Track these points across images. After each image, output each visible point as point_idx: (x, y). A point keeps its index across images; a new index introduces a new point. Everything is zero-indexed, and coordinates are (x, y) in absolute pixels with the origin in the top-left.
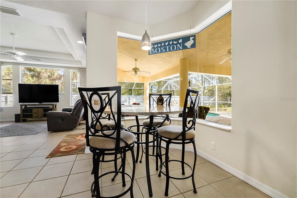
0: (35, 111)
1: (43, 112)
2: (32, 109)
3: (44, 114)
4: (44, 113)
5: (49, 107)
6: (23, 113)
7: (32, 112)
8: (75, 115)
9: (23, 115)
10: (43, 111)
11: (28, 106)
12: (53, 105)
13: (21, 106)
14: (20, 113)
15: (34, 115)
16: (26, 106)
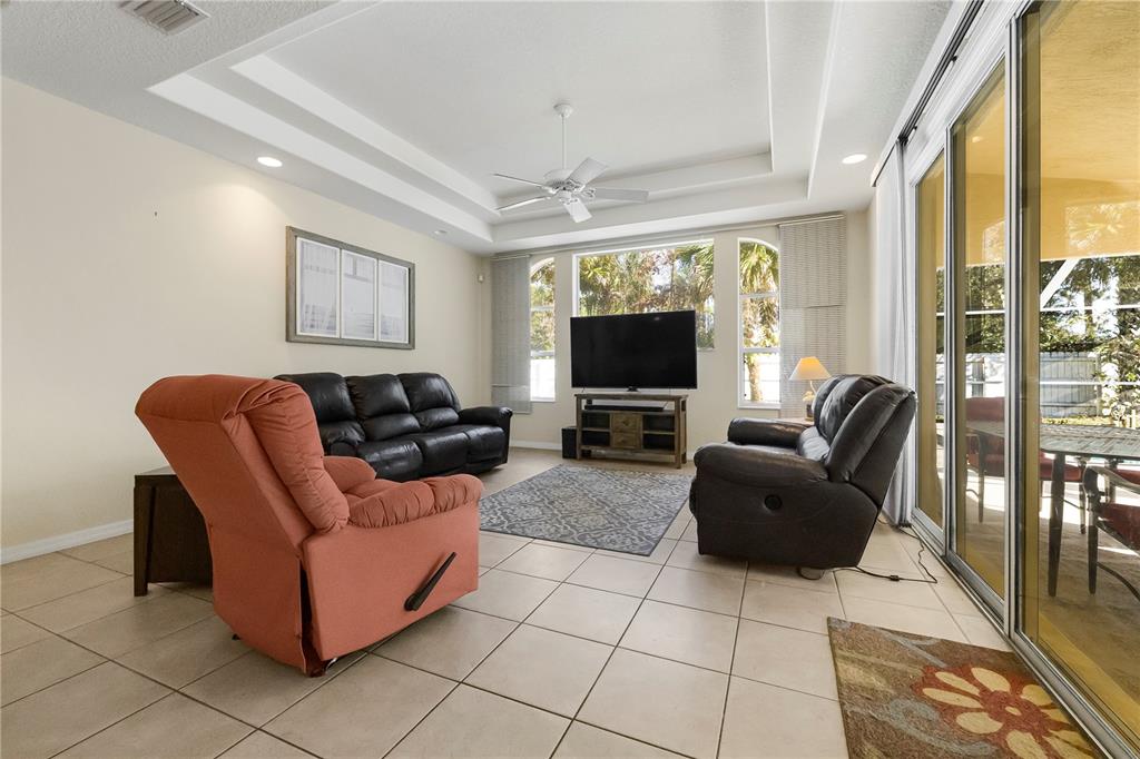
0: (617, 420)
1: (644, 429)
2: (608, 415)
3: (645, 435)
4: (646, 432)
5: (660, 409)
6: (584, 425)
7: (608, 427)
8: (850, 482)
9: (583, 432)
10: (641, 425)
11: (595, 402)
12: (676, 399)
13: (579, 397)
14: (574, 424)
15: (616, 438)
16: (589, 398)
